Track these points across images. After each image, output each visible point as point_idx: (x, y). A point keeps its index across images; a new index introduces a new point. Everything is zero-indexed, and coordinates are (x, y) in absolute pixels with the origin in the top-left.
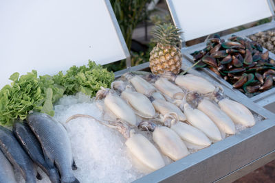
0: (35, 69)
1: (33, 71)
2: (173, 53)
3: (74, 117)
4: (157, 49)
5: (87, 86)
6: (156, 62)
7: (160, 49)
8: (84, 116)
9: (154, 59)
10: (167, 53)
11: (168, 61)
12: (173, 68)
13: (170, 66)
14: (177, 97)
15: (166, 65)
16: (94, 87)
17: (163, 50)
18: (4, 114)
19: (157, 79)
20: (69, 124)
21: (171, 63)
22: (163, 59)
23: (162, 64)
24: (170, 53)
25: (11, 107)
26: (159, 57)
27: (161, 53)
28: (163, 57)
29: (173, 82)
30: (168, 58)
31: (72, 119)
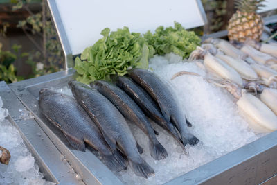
0: (127, 26)
1: (125, 27)
2: (257, 20)
3: (180, 74)
4: (239, 15)
5: (179, 47)
6: (238, 29)
7: (243, 16)
8: (189, 73)
9: (236, 26)
10: (251, 20)
11: (252, 29)
12: (256, 36)
13: (253, 34)
14: (269, 63)
15: (249, 32)
16: (188, 48)
17: (246, 17)
18: (101, 69)
19: (242, 46)
20: (174, 81)
21: (255, 30)
22: (246, 26)
23: (245, 31)
24: (254, 20)
25: (109, 62)
26: (242, 24)
27: (244, 19)
28: (247, 24)
29: (259, 50)
30: (252, 24)
31: (178, 76)
